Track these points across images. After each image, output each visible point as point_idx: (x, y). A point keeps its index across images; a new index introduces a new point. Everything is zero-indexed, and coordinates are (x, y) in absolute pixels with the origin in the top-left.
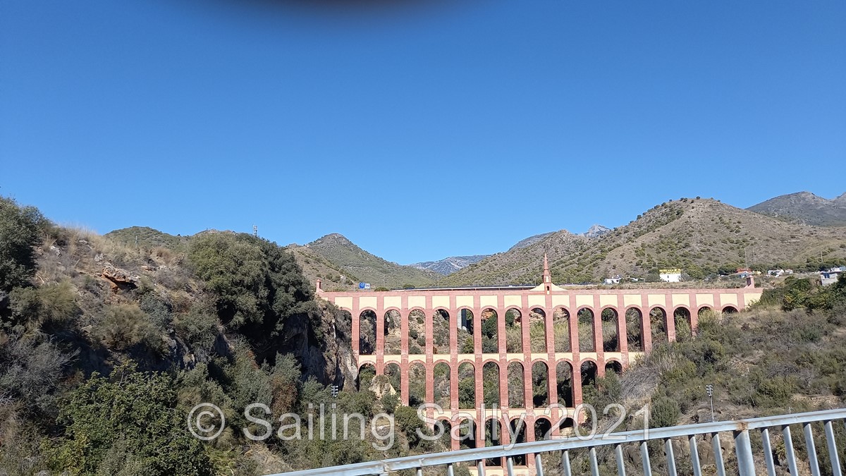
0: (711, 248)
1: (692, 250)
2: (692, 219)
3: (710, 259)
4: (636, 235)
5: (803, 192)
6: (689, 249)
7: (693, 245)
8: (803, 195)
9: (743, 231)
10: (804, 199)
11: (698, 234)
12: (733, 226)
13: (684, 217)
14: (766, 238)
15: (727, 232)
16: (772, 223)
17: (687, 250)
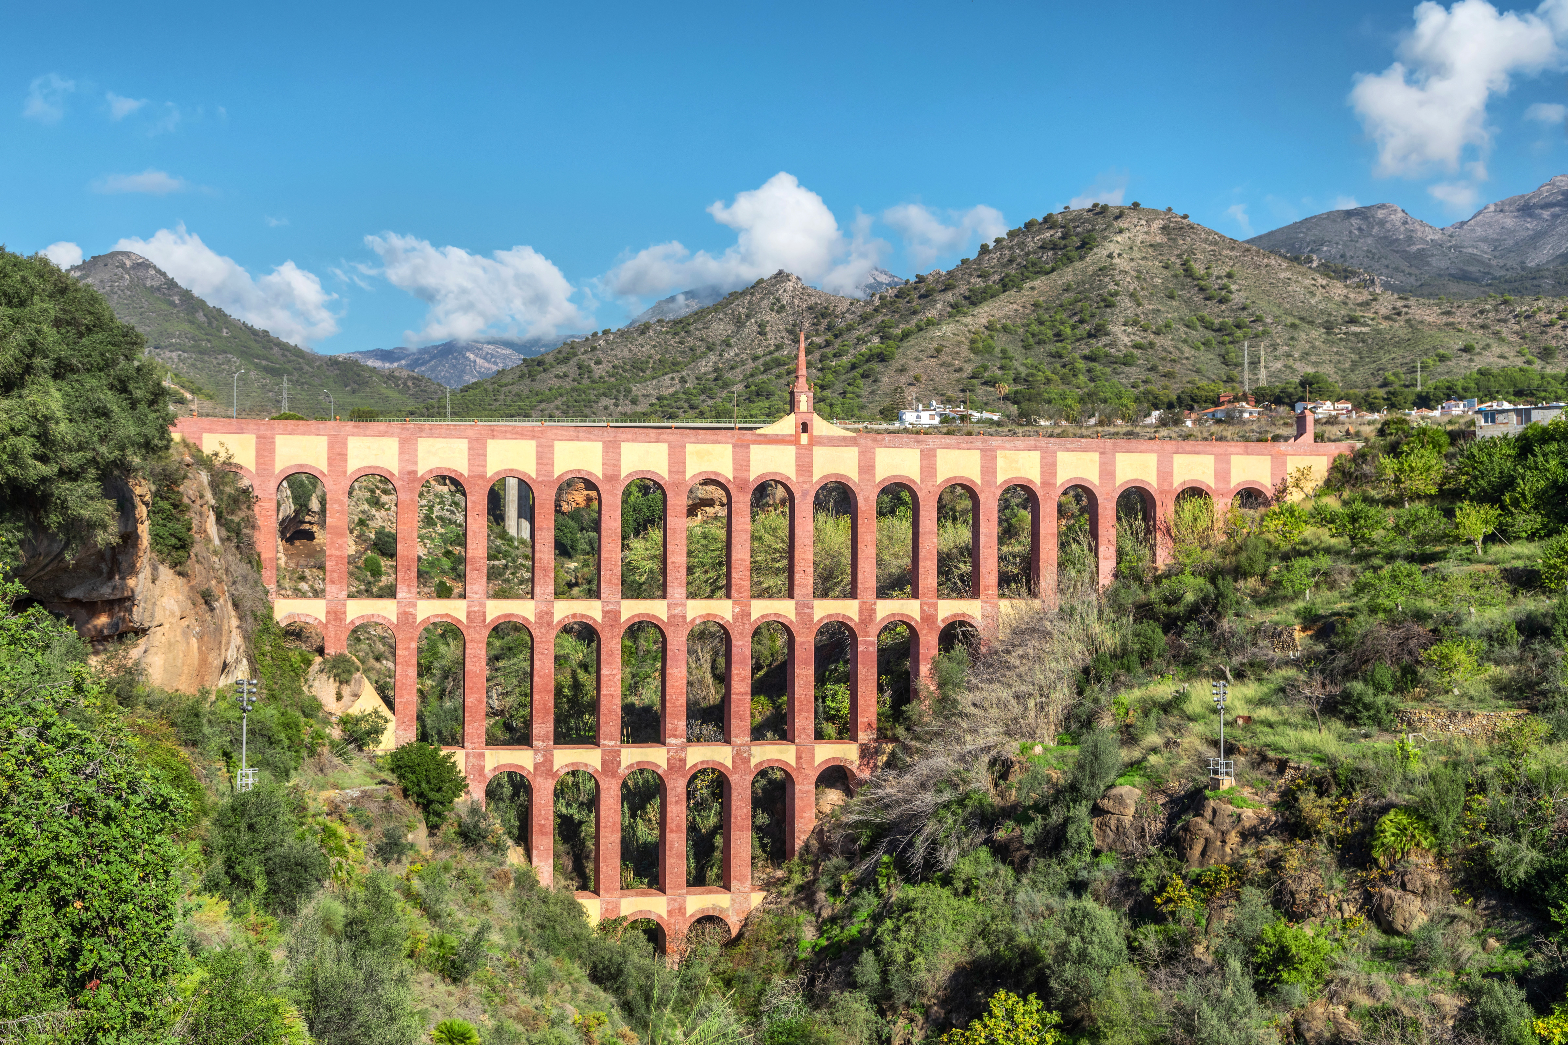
0: (1159, 341)
1: (1112, 344)
2: (1116, 261)
3: (1153, 369)
4: (974, 299)
5: (1382, 206)
6: (1105, 340)
7: (1116, 329)
8: (1381, 214)
9: (1237, 298)
10: (1382, 223)
11: (1127, 303)
12: (1213, 285)
13: (1100, 253)
14: (1290, 320)
15: (1198, 299)
16: (1308, 282)
17: (1098, 344)
